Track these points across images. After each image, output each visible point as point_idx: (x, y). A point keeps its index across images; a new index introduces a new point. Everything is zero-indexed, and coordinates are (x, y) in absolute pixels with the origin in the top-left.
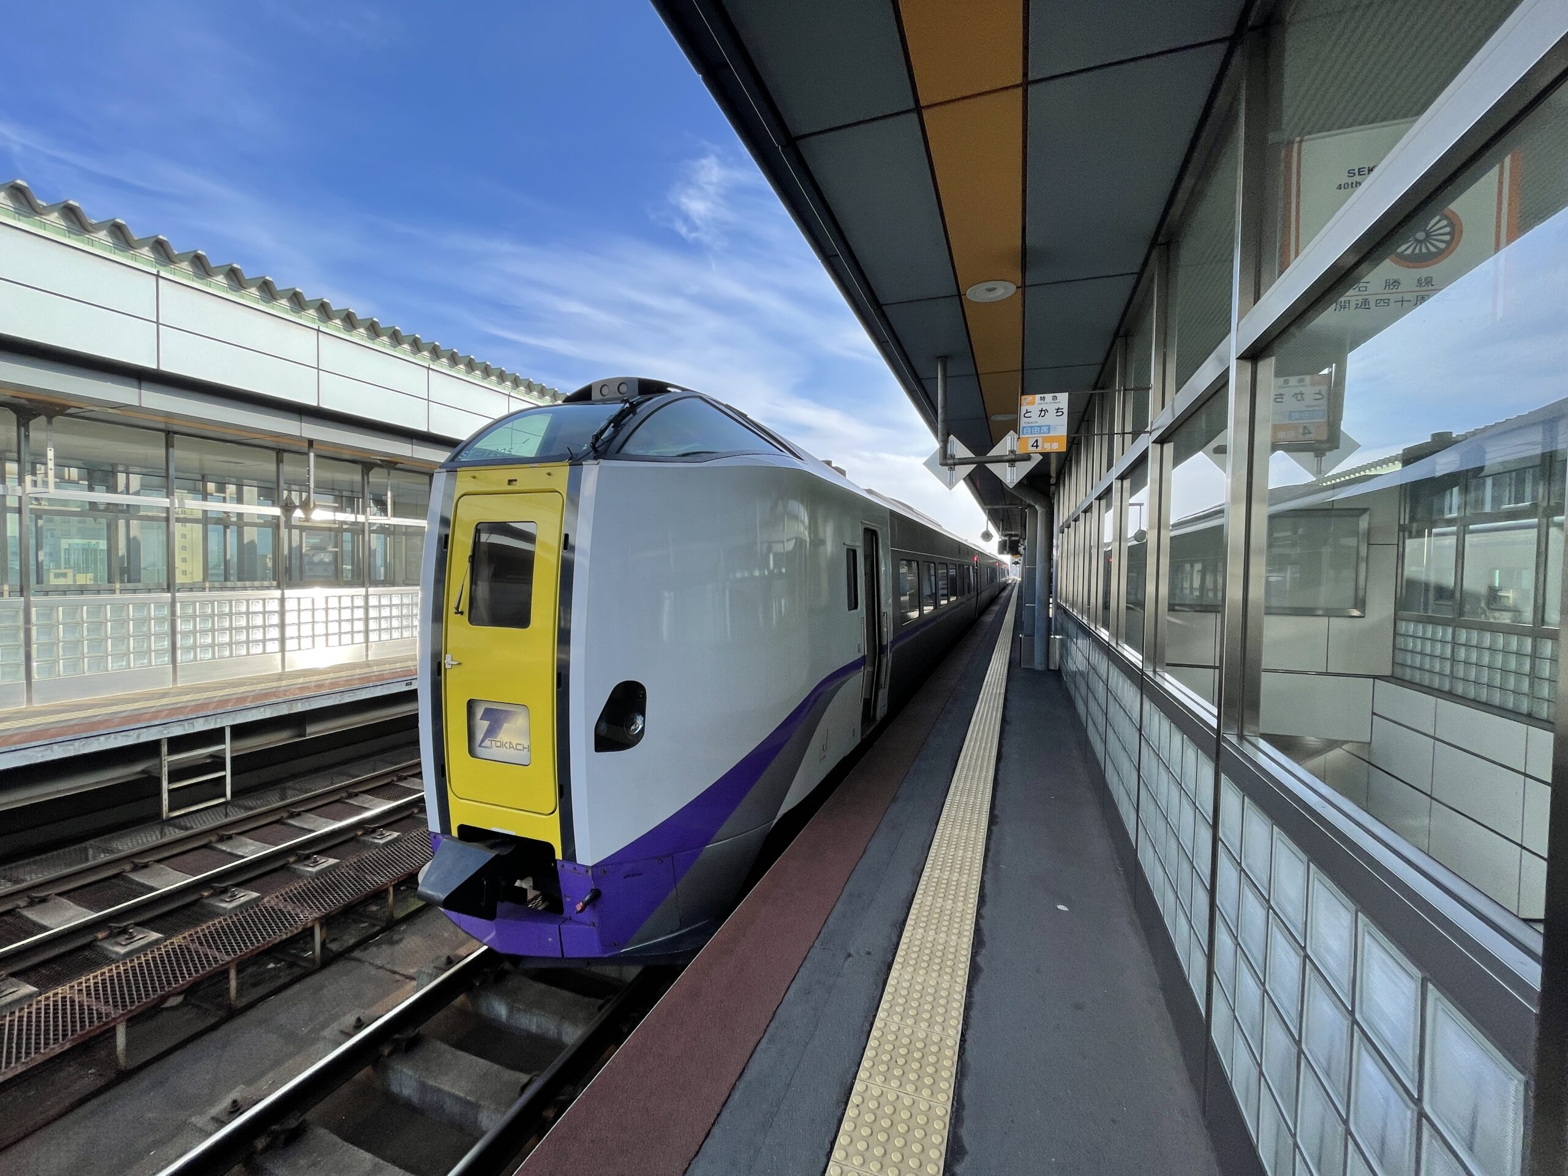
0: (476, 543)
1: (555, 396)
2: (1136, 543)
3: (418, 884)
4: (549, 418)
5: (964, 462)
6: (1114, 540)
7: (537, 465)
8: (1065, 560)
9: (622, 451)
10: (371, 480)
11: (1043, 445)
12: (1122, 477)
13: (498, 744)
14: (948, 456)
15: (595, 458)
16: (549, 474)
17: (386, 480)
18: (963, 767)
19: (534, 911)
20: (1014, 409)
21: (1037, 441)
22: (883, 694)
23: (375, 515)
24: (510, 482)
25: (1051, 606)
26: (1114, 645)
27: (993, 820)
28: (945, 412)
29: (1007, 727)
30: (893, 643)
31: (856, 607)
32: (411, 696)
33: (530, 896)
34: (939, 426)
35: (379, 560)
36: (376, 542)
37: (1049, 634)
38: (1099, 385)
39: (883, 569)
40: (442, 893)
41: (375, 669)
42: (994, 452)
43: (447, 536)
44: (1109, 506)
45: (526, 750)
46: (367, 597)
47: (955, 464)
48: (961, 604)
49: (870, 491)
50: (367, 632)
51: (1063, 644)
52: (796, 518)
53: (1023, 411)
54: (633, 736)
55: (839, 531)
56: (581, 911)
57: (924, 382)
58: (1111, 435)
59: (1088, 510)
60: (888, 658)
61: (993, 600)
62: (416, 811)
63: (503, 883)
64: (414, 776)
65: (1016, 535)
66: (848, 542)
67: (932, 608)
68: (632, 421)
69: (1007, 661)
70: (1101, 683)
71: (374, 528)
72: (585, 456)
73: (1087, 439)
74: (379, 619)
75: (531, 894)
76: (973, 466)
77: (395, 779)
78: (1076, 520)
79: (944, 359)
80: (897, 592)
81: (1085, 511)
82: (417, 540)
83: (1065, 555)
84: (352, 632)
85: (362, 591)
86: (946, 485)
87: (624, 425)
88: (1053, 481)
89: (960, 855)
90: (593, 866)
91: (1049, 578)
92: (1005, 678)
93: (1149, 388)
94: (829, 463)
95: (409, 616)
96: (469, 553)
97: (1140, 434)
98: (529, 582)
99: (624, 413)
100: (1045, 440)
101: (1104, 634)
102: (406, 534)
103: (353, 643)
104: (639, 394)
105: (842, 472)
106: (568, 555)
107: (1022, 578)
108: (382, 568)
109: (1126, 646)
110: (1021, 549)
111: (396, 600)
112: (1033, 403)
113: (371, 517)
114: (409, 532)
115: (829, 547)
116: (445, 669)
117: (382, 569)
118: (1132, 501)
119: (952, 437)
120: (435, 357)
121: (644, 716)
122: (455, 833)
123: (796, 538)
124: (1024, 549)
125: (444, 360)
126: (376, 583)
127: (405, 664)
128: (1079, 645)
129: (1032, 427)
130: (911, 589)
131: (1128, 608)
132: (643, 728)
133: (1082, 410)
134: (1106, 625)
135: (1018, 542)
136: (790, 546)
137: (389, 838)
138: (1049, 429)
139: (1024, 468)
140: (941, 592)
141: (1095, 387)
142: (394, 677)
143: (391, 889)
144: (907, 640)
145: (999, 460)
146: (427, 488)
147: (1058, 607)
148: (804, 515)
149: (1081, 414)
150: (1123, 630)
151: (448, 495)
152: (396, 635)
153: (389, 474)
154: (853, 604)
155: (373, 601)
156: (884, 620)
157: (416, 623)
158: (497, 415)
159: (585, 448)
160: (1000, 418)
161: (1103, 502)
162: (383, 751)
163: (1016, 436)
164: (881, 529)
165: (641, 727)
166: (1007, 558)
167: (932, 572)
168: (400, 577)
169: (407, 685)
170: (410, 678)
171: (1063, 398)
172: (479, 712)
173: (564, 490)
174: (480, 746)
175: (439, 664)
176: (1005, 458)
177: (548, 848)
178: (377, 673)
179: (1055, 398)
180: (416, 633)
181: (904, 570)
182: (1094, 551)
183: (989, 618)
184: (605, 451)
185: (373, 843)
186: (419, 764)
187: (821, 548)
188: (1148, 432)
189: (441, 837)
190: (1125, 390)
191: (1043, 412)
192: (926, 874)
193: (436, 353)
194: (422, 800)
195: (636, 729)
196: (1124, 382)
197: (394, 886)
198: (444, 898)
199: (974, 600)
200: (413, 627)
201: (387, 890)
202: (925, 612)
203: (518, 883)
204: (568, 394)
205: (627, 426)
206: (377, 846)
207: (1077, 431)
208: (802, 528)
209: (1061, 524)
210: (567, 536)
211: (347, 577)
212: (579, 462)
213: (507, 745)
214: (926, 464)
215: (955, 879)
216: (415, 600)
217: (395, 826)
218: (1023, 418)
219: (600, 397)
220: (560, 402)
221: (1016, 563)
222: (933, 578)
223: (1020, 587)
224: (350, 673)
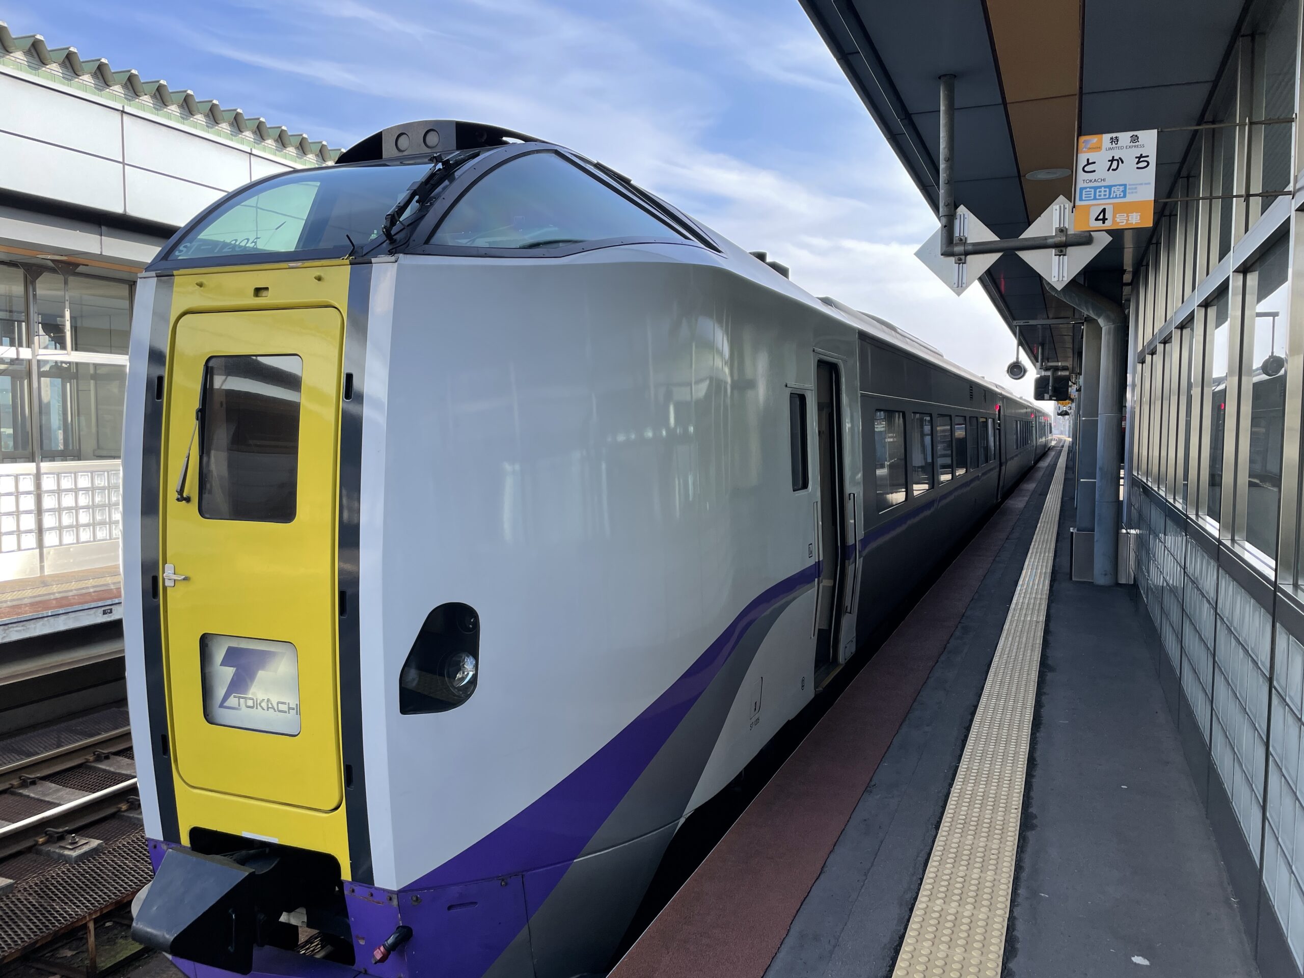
0: (207, 391)
1: (322, 153)
2: (1265, 377)
3: (132, 919)
4: (315, 190)
5: (981, 249)
6: (1230, 373)
7: (299, 264)
8: (1146, 408)
9: (433, 241)
10: (39, 292)
11: (1114, 217)
12: (1244, 269)
13: (250, 703)
14: (956, 240)
15: (391, 253)
16: (319, 279)
17: (61, 293)
18: (977, 739)
19: (310, 960)
20: (1067, 161)
21: (1104, 211)
22: (849, 623)
23: (46, 348)
24: (258, 291)
25: (1122, 482)
26: (1228, 543)
27: (1027, 822)
28: (951, 168)
29: (1050, 676)
30: (865, 542)
31: (805, 486)
32: (113, 630)
33: (302, 938)
34: (942, 192)
35: (55, 420)
36: (49, 390)
37: (1118, 527)
38: (1208, 117)
39: (847, 425)
40: (169, 932)
41: (55, 588)
42: (1032, 232)
43: (160, 379)
44: (1221, 319)
45: (293, 712)
46: (38, 477)
47: (967, 254)
48: (972, 481)
49: (827, 301)
50: (40, 531)
51: (1142, 543)
52: (709, 346)
53: (1082, 162)
54: (460, 689)
55: (776, 365)
56: (383, 960)
57: (915, 118)
58: (1227, 198)
59: (1186, 324)
60: (856, 567)
61: (1026, 473)
62: (124, 807)
63: (261, 917)
64: (118, 753)
65: (1065, 368)
66: (791, 383)
67: (926, 487)
68: (448, 192)
69: (1049, 570)
70: (1206, 605)
71: (46, 368)
72: (375, 250)
73: (1187, 207)
74: (59, 510)
75: (304, 934)
76: (996, 256)
77: (91, 759)
78: (1166, 341)
79: (950, 78)
80: (870, 461)
81: (1182, 327)
82: (114, 388)
83: (1146, 398)
84: (18, 533)
85: (31, 467)
86: (951, 288)
87: (437, 198)
88: (1127, 278)
89: (975, 876)
90: (400, 891)
91: (1120, 437)
92: (1045, 596)
93: (1292, 120)
94: (761, 257)
95: (104, 506)
96: (197, 405)
97: (1276, 197)
98: (293, 450)
99: (436, 178)
100: (1118, 208)
101: (1211, 526)
102: (95, 377)
103: (19, 549)
104: (458, 149)
105: (783, 271)
106: (352, 408)
107: (1074, 437)
108: (61, 432)
109: (1248, 545)
110: (1072, 390)
111: (84, 482)
112: (1098, 148)
113: (42, 351)
114: (100, 374)
115: (761, 390)
116: (165, 588)
117: (60, 435)
118: (1262, 307)
119: (962, 210)
120: (131, 94)
121: (476, 657)
122: (185, 840)
123: (711, 379)
124: (1079, 390)
125: (146, 98)
126: (51, 456)
127: (102, 581)
128: (1168, 545)
129: (1095, 188)
130: (891, 459)
131: (1251, 484)
132: (475, 677)
133: (1178, 158)
134: (1215, 514)
135: (1068, 379)
136: (701, 391)
137: (86, 848)
138: (1124, 192)
139: (1081, 258)
140: (940, 461)
141: (1200, 121)
142: (84, 602)
143: (91, 926)
144: (887, 537)
145: (1039, 245)
146: (126, 303)
147: (1134, 483)
148: (722, 341)
149: (1177, 166)
150: (1242, 520)
151: (160, 315)
152: (85, 535)
153: (66, 283)
154: (801, 482)
155: (48, 483)
156: (849, 505)
157: (117, 516)
158: (232, 186)
159: (374, 236)
160: (1042, 175)
161: (1212, 312)
162: (72, 715)
163: (1068, 205)
164: (845, 361)
165: (471, 674)
166: (1048, 407)
167: (927, 429)
168: (88, 445)
169: (105, 613)
170: (109, 602)
171: (1149, 139)
172: (219, 655)
173: (343, 304)
174: (221, 706)
175: (155, 580)
176: (1050, 241)
177: (329, 862)
178: (58, 596)
179: (1135, 139)
180: (118, 532)
181: (880, 427)
182: (1196, 392)
183: (1018, 503)
184: (407, 242)
185: (61, 856)
186: (127, 735)
187: (750, 394)
188: (1289, 193)
189: (164, 847)
190: (1251, 123)
191: (1115, 162)
192: (920, 905)
193: (132, 86)
194: (133, 789)
195: (463, 679)
196: (1249, 110)
197: (96, 921)
198: (172, 939)
199: (995, 473)
200: (111, 523)
201: (85, 927)
202: (916, 493)
203: (284, 918)
204: (344, 151)
205: (439, 201)
206: (67, 860)
207: (1169, 195)
208: (719, 363)
209: (1140, 348)
210: (349, 377)
211: (7, 446)
212: (366, 258)
213: (264, 705)
214: (918, 254)
215: (966, 914)
216: (113, 481)
217: (91, 831)
218: (1081, 176)
219: (394, 153)
220: (331, 163)
221: (1064, 414)
222: (928, 439)
223: (1071, 450)
224: (16, 595)
